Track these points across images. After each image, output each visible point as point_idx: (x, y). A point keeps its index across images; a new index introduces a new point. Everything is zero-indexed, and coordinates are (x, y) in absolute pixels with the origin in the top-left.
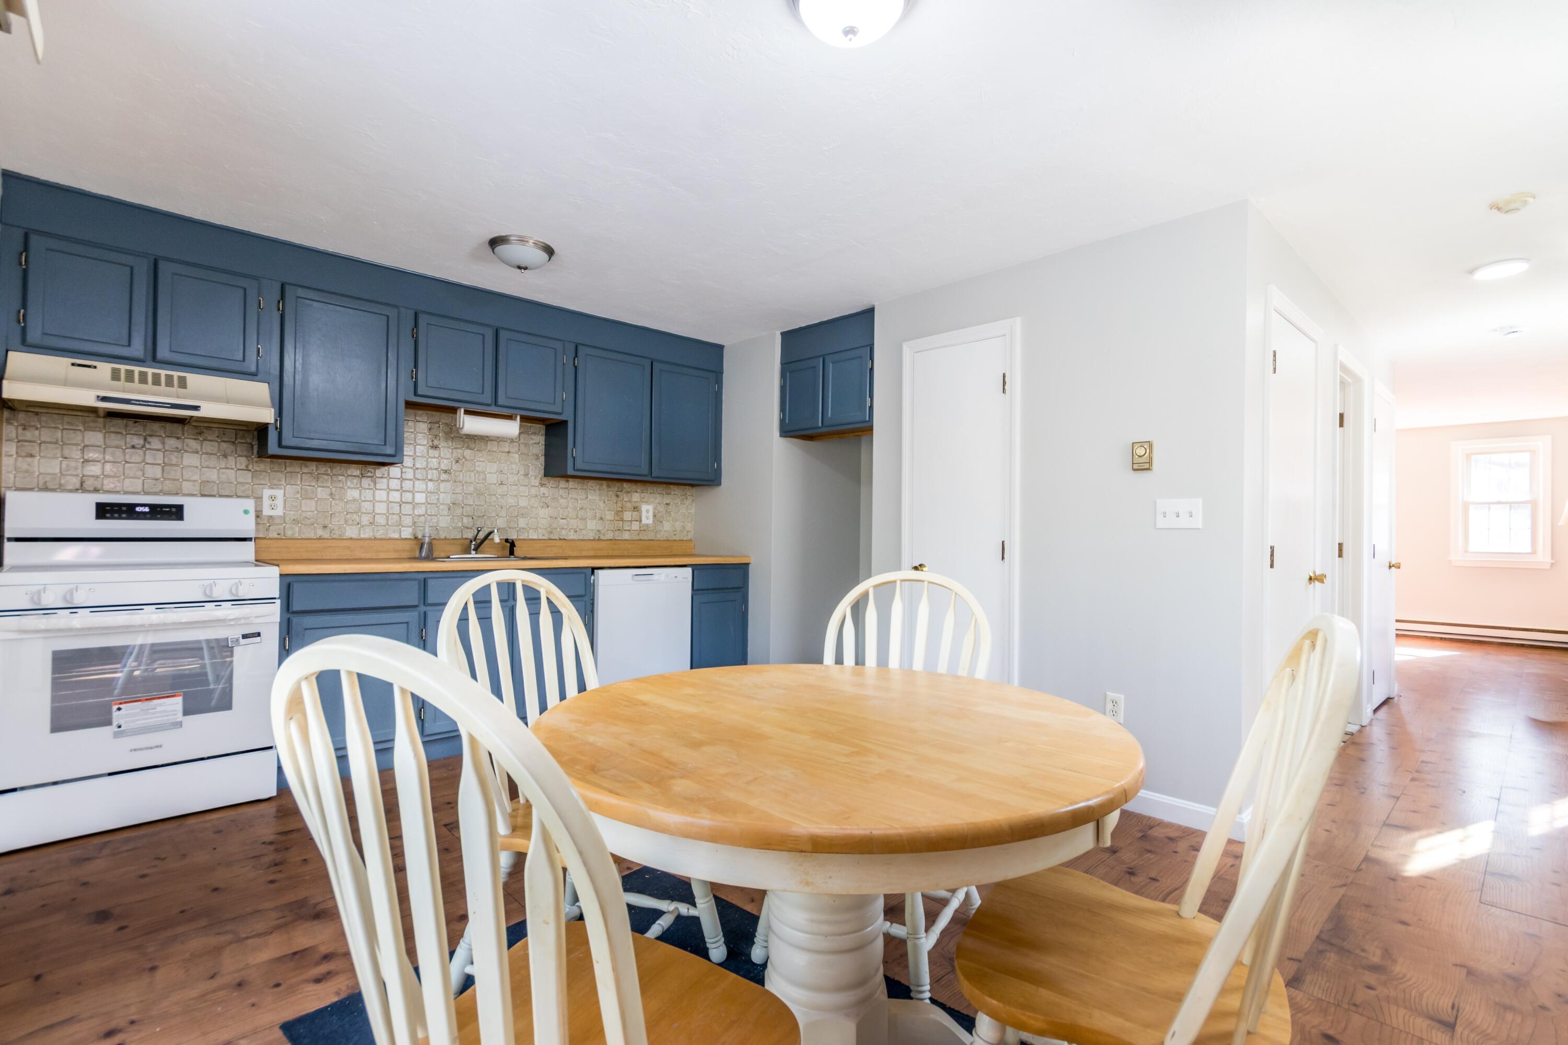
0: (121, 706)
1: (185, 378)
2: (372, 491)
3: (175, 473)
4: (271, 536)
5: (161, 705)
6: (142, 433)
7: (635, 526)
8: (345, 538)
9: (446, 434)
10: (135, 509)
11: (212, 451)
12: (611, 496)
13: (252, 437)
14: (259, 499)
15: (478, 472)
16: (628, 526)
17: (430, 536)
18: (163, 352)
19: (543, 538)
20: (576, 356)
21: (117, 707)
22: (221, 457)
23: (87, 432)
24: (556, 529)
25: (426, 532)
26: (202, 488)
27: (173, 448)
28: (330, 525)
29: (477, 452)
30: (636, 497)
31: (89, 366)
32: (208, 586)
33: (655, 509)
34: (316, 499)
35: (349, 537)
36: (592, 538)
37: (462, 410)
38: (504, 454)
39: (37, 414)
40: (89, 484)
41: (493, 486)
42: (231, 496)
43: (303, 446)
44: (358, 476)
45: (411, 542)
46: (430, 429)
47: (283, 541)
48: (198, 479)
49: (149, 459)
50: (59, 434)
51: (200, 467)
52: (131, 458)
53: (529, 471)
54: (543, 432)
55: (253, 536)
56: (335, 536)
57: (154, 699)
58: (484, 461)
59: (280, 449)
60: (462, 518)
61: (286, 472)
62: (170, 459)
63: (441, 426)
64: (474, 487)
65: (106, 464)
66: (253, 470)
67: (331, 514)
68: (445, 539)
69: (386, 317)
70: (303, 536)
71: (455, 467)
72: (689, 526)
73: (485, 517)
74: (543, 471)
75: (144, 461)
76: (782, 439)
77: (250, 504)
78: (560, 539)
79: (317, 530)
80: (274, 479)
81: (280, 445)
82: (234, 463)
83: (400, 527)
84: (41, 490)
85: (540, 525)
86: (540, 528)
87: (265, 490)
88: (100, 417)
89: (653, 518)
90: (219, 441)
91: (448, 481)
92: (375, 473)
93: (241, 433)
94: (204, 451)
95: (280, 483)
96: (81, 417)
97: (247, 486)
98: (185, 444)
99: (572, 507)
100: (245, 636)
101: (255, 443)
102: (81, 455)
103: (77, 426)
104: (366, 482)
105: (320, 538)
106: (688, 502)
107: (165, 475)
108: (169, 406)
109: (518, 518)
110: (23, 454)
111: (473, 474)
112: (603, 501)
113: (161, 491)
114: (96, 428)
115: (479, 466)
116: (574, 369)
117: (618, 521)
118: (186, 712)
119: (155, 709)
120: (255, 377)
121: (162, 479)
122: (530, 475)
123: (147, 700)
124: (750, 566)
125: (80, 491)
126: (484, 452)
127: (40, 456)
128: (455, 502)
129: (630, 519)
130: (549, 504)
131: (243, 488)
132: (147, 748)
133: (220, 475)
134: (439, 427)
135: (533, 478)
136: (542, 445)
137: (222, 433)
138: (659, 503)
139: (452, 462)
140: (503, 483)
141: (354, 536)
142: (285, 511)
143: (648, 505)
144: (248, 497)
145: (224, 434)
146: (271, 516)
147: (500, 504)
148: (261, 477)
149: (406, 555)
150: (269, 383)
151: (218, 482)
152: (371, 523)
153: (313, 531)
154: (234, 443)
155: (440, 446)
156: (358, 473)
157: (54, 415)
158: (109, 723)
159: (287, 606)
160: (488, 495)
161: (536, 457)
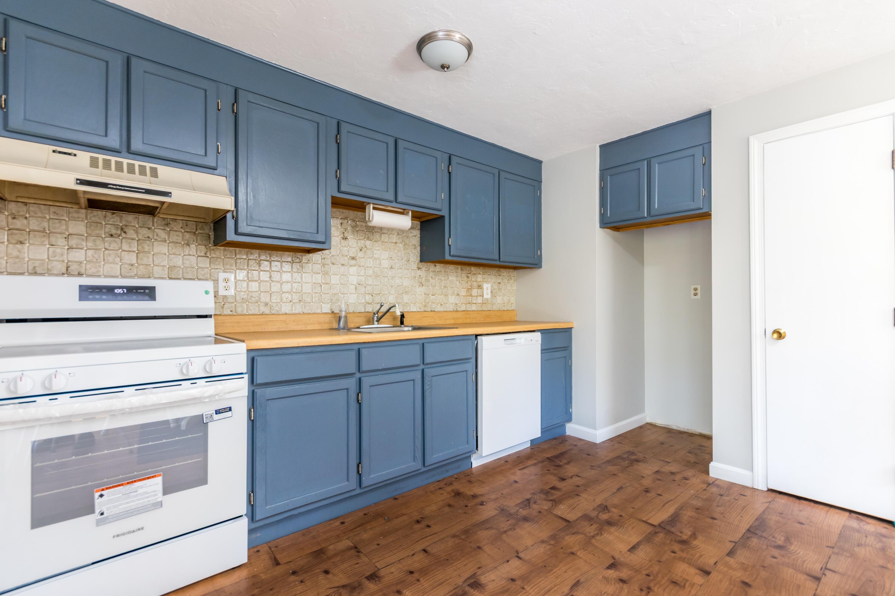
0: (103, 492)
1: (156, 169)
2: (300, 274)
3: (147, 260)
4: (225, 313)
5: (141, 487)
6: (118, 223)
7: (480, 300)
8: (281, 313)
9: (353, 228)
10: (114, 291)
11: (177, 240)
12: (464, 277)
13: (209, 228)
14: (216, 281)
15: (375, 259)
16: (475, 300)
17: (346, 311)
18: (137, 145)
19: (420, 310)
20: (450, 164)
21: (99, 493)
22: (185, 245)
23: (70, 222)
24: (428, 303)
25: (342, 307)
26: (170, 272)
27: (145, 237)
28: (270, 303)
29: (374, 243)
30: (480, 278)
31: (70, 154)
32: (184, 364)
33: (492, 286)
34: (259, 281)
35: (284, 313)
36: (452, 310)
37: (372, 206)
38: (393, 244)
39: (26, 204)
40: (74, 268)
41: (386, 269)
42: (194, 279)
43: (255, 233)
44: (290, 262)
45: (329, 316)
46: (341, 224)
47: (235, 317)
48: (167, 264)
49: (125, 247)
50: (46, 225)
51: (168, 254)
52: (109, 246)
53: (409, 258)
54: (419, 227)
55: (212, 313)
56: (273, 312)
57: (135, 481)
58: (379, 250)
59: (237, 236)
60: (365, 296)
61: (236, 258)
62: (143, 247)
63: (349, 222)
64: (373, 271)
65: (88, 251)
66: (210, 257)
67: (271, 294)
68: (354, 312)
69: (317, 124)
70: (250, 312)
71: (360, 254)
72: (513, 300)
73: (381, 294)
74: (419, 258)
75: (121, 248)
76: (601, 230)
77: (209, 285)
78: (431, 311)
79: (261, 306)
80: (227, 264)
81: (236, 232)
82: (195, 251)
83: (321, 303)
84: (30, 274)
85: (418, 301)
86: (418, 303)
87: (220, 274)
88: (82, 209)
89: (491, 294)
90: (183, 231)
91: (355, 265)
92: (302, 259)
93: (201, 224)
94: (171, 240)
95: (232, 268)
96: (65, 208)
97: (206, 270)
98: (155, 234)
99: (439, 286)
100: (218, 412)
101: (212, 234)
102: (67, 242)
103: (63, 215)
104: (296, 266)
105: (262, 314)
106: (512, 282)
107: (139, 261)
108: (144, 191)
109: (403, 295)
110: (14, 242)
111: (371, 260)
112: (459, 281)
113: (136, 275)
114: (78, 218)
115: (376, 254)
116: (448, 174)
117: (469, 296)
118: (166, 491)
119: (137, 491)
120: (215, 171)
121: (136, 265)
122: (410, 261)
123: (128, 483)
124: (573, 330)
125: (66, 275)
126: (380, 243)
127: (29, 243)
128: (360, 283)
129: (476, 295)
130: (423, 284)
131: (203, 272)
132: (129, 532)
133: (185, 261)
134: (348, 222)
135: (413, 263)
136: (418, 237)
137: (185, 224)
138: (494, 282)
139: (357, 250)
140: (392, 267)
141: (287, 312)
142: (236, 292)
143: (488, 284)
144: (206, 280)
145: (187, 225)
146: (225, 296)
147: (390, 284)
148: (217, 263)
149: (326, 326)
150: (226, 177)
151: (182, 267)
152: (300, 301)
153: (258, 307)
154: (195, 233)
155: (348, 238)
156: (290, 259)
157: (42, 206)
158: (90, 510)
159: (252, 381)
160: (382, 277)
161: (414, 247)
